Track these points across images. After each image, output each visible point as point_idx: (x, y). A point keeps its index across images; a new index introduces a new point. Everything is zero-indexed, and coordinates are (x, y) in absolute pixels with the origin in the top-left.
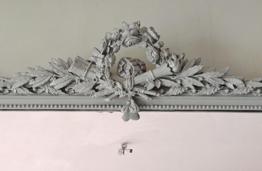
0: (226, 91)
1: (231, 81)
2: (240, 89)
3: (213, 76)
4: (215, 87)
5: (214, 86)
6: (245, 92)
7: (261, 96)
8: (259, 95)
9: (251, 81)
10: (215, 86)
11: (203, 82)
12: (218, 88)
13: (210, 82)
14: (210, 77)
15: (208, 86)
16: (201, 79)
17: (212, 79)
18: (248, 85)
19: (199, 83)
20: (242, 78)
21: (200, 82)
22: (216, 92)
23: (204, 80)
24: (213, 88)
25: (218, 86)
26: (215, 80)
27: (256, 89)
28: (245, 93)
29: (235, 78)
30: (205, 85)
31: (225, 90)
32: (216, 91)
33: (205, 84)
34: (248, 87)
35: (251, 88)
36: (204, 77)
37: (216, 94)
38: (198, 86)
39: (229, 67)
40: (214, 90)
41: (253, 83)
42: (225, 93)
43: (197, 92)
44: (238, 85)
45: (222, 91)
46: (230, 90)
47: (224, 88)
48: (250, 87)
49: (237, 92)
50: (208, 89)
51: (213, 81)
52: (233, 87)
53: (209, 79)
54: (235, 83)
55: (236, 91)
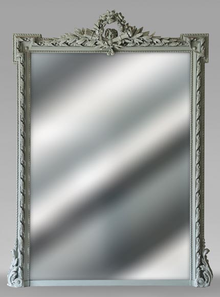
1: (155, 40)
2: (159, 43)
11: (143, 40)
12: (149, 43)
20: (160, 39)
24: (147, 43)
26: (148, 40)
27: (166, 44)
28: (161, 45)
29: (157, 39)
30: (144, 42)
34: (162, 42)
35: (164, 43)
36: (143, 38)
37: (149, 46)
38: (141, 42)
41: (165, 41)
43: (140, 45)
44: (158, 41)
46: (154, 43)
47: (152, 43)
50: (145, 44)
53: (146, 39)
55: (157, 45)
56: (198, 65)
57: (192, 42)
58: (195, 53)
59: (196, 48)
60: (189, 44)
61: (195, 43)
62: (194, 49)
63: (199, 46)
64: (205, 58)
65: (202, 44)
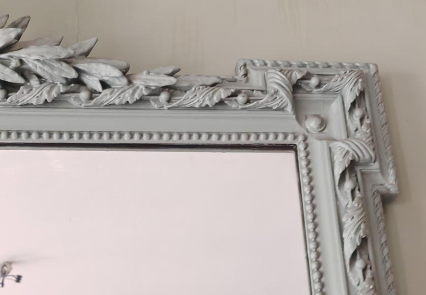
0: (84, 95)
1: (94, 72)
2: (116, 90)
3: (43, 56)
4: (52, 85)
5: (51, 81)
6: (127, 97)
7: (169, 109)
8: (166, 107)
9: (145, 72)
10: (53, 83)
11: (21, 71)
12: (59, 87)
13: (39, 71)
14: (37, 58)
15: (34, 82)
16: (14, 63)
17: (43, 63)
18: (137, 82)
19: (9, 74)
20: (124, 64)
21: (11, 71)
22: (55, 96)
23: (24, 66)
24: (48, 88)
25: (61, 83)
26: (52, 67)
27: (156, 92)
28: (128, 100)
29: (104, 63)
30: (27, 80)
31: (80, 92)
32: (54, 94)
33: (28, 77)
34: (137, 85)
35: (144, 88)
36: (23, 59)
37: (55, 102)
38: (9, 80)
39: (94, 39)
40: (49, 92)
41: (149, 77)
42: (80, 100)
43: (7, 97)
44: (111, 80)
45: (74, 95)
46: (93, 94)
47: (79, 88)
48: (141, 87)
49: (108, 97)
50: (34, 89)
51: (46, 68)
52: (99, 87)
53: (36, 63)
54: (103, 74)
55: (106, 96)
56: (346, 200)
57: (296, 88)
58: (318, 148)
59: (323, 123)
60: (284, 98)
61: (316, 95)
62: (312, 124)
63: (334, 110)
64: (375, 166)
65: (349, 100)
